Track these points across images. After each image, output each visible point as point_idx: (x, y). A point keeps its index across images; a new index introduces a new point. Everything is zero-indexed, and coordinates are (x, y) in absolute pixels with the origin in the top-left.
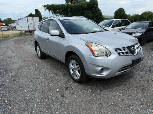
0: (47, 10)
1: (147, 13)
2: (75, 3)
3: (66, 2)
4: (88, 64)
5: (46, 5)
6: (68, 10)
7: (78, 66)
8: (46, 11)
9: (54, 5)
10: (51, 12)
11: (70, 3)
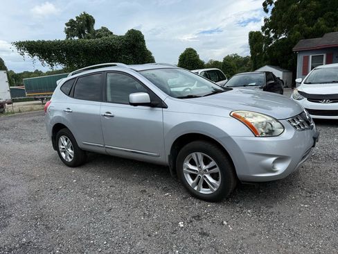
0: (26, 54)
1: (231, 57)
2: (89, 38)
3: (68, 37)
4: (244, 154)
5: (24, 43)
6: (78, 54)
7: (213, 163)
8: (23, 54)
9: (44, 42)
10: (36, 57)
11: (76, 38)
